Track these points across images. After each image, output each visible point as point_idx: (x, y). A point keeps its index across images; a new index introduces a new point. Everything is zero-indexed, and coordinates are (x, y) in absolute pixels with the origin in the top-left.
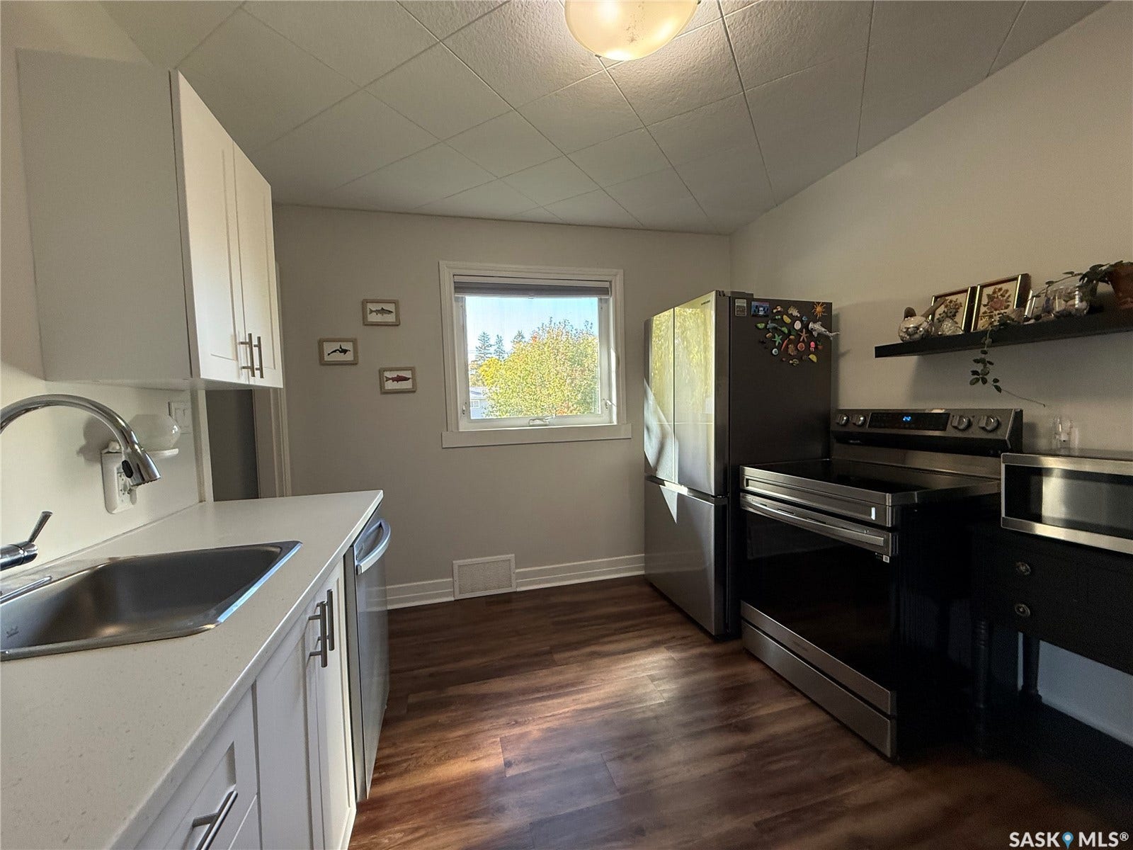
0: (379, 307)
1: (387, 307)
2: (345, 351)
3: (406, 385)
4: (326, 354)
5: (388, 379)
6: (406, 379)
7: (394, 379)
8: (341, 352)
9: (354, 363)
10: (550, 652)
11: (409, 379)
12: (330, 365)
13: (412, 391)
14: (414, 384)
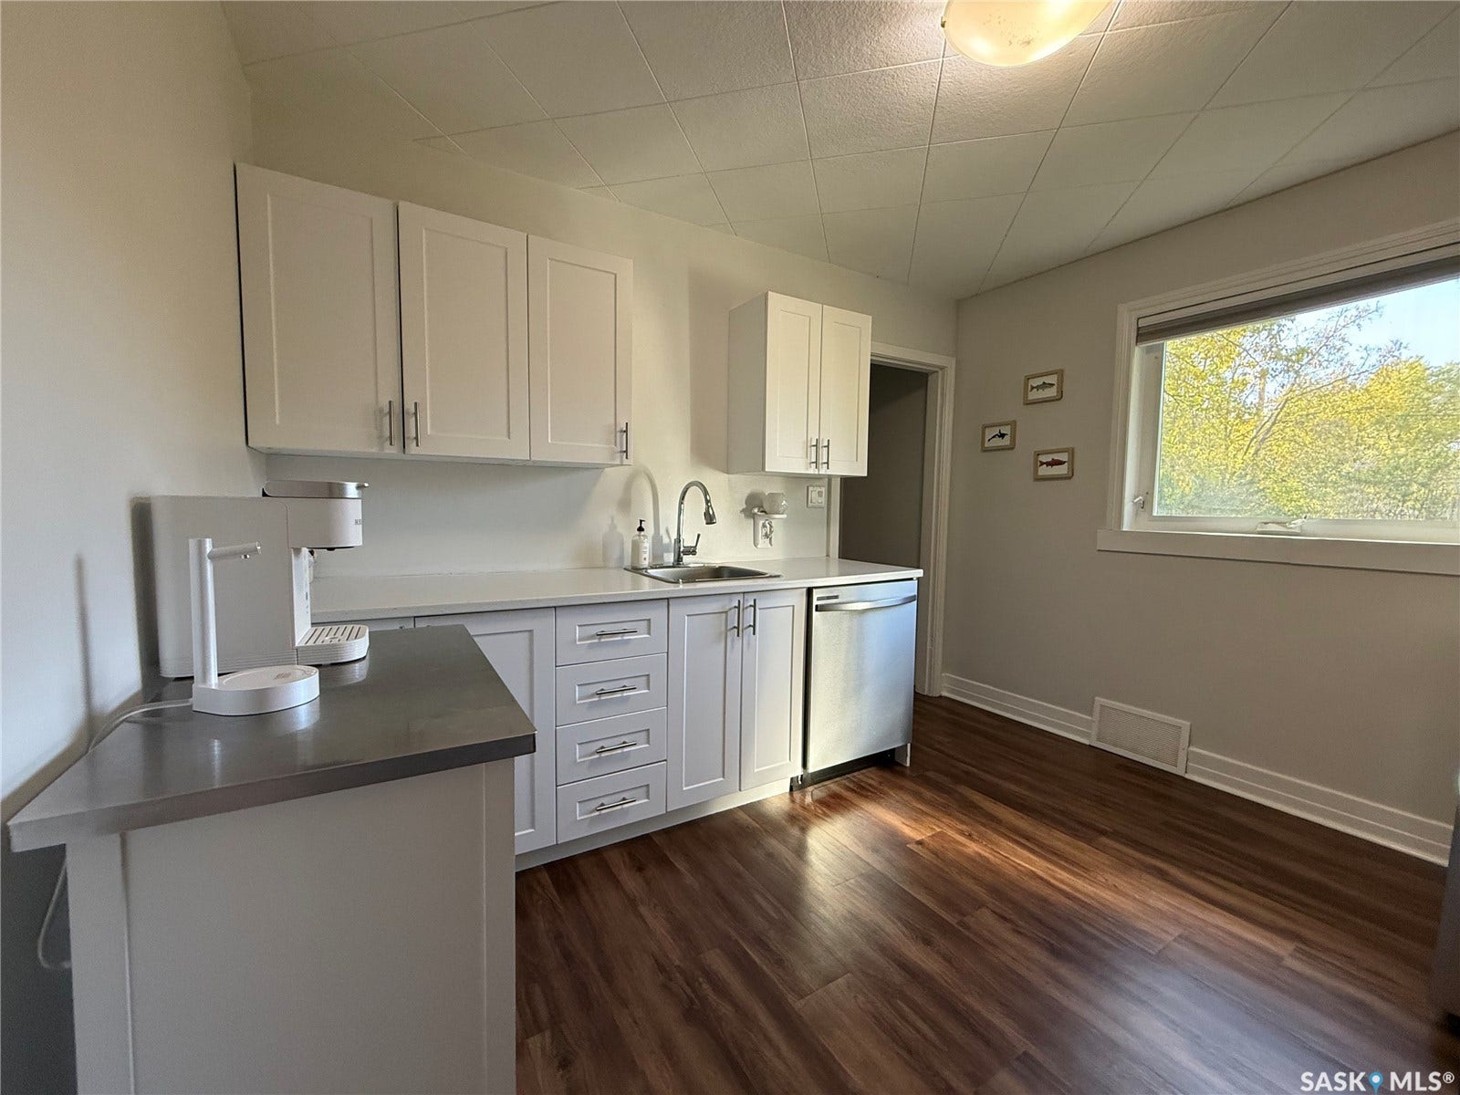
0: (1039, 382)
1: (1048, 380)
2: (1002, 436)
3: (1062, 470)
4: (987, 440)
5: (1042, 464)
6: (1060, 463)
7: (1048, 464)
8: (999, 437)
9: (1011, 448)
10: (1103, 833)
11: (1065, 462)
12: (991, 450)
13: (1068, 477)
14: (1072, 470)
